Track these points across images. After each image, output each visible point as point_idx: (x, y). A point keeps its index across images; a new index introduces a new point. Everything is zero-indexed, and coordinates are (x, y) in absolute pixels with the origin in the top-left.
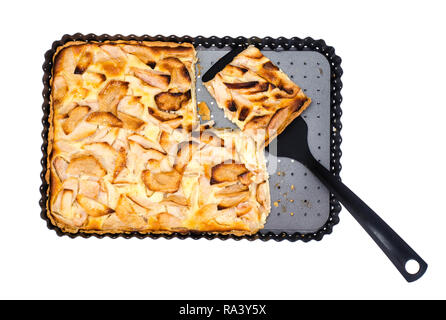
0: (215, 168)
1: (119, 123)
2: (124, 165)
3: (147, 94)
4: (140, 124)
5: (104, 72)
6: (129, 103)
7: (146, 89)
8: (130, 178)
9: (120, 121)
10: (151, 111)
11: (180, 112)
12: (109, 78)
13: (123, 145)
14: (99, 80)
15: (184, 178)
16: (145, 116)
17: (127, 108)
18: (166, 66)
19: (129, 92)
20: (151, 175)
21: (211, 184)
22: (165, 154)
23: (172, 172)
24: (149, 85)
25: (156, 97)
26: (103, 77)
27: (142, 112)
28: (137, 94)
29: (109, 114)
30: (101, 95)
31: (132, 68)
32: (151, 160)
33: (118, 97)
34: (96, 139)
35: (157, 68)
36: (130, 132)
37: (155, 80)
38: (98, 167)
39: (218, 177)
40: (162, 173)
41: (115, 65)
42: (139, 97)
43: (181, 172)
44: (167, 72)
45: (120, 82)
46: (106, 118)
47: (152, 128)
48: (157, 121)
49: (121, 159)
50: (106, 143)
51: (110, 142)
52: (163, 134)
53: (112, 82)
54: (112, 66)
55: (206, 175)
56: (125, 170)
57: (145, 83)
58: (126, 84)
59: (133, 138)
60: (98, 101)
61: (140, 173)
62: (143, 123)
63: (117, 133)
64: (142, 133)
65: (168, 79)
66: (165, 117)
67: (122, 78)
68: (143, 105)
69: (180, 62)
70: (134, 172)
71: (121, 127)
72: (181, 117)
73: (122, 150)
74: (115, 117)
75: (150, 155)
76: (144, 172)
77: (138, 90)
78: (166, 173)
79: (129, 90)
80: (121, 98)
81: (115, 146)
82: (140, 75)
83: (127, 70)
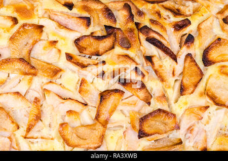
0: (143, 119)
1: (33, 71)
2: (38, 118)
3: (64, 38)
4: (56, 72)
5: (16, 15)
6: (45, 48)
7: (63, 32)
8: (45, 132)
9: (33, 67)
10: (69, 57)
11: (104, 58)
12: (21, 21)
13: (37, 95)
14: (9, 23)
15: (107, 132)
16: (63, 63)
17: (42, 54)
18: (86, 8)
19: (44, 36)
20: (70, 129)
21: (140, 137)
22: (86, 105)
23: (94, 125)
24: (66, 27)
25: (77, 41)
26: (15, 21)
27: (59, 58)
28: (52, 38)
29: (22, 60)
30: (12, 39)
31: (47, 11)
32: (70, 112)
33: (31, 41)
34: (6, 88)
35: (75, 10)
36: (45, 80)
37: (73, 23)
38: (9, 121)
39: (147, 129)
40: (82, 126)
41: (29, 7)
42: (55, 42)
43: (105, 124)
44: (86, 14)
45: (33, 25)
46: (18, 65)
47: (71, 75)
48: (76, 68)
49: (35, 112)
50: (18, 93)
51: (23, 92)
52: (83, 82)
53: (24, 25)
54: (25, 8)
55: (134, 127)
56: (40, 124)
57: (61, 25)
58: (40, 28)
59: (49, 87)
60: (9, 47)
61: (58, 126)
62: (61, 70)
63: (30, 81)
64: (59, 81)
65: (88, 21)
66: (85, 63)
67: (35, 21)
68: (59, 51)
69: (102, 3)
70: (50, 126)
71: (35, 75)
72: (104, 62)
73: (37, 100)
74: (28, 63)
75: (69, 105)
76: (62, 125)
77: (54, 34)
78: (88, 126)
79: (44, 34)
80: (35, 42)
81: (28, 97)
82: (56, 18)
83: (40, 12)
